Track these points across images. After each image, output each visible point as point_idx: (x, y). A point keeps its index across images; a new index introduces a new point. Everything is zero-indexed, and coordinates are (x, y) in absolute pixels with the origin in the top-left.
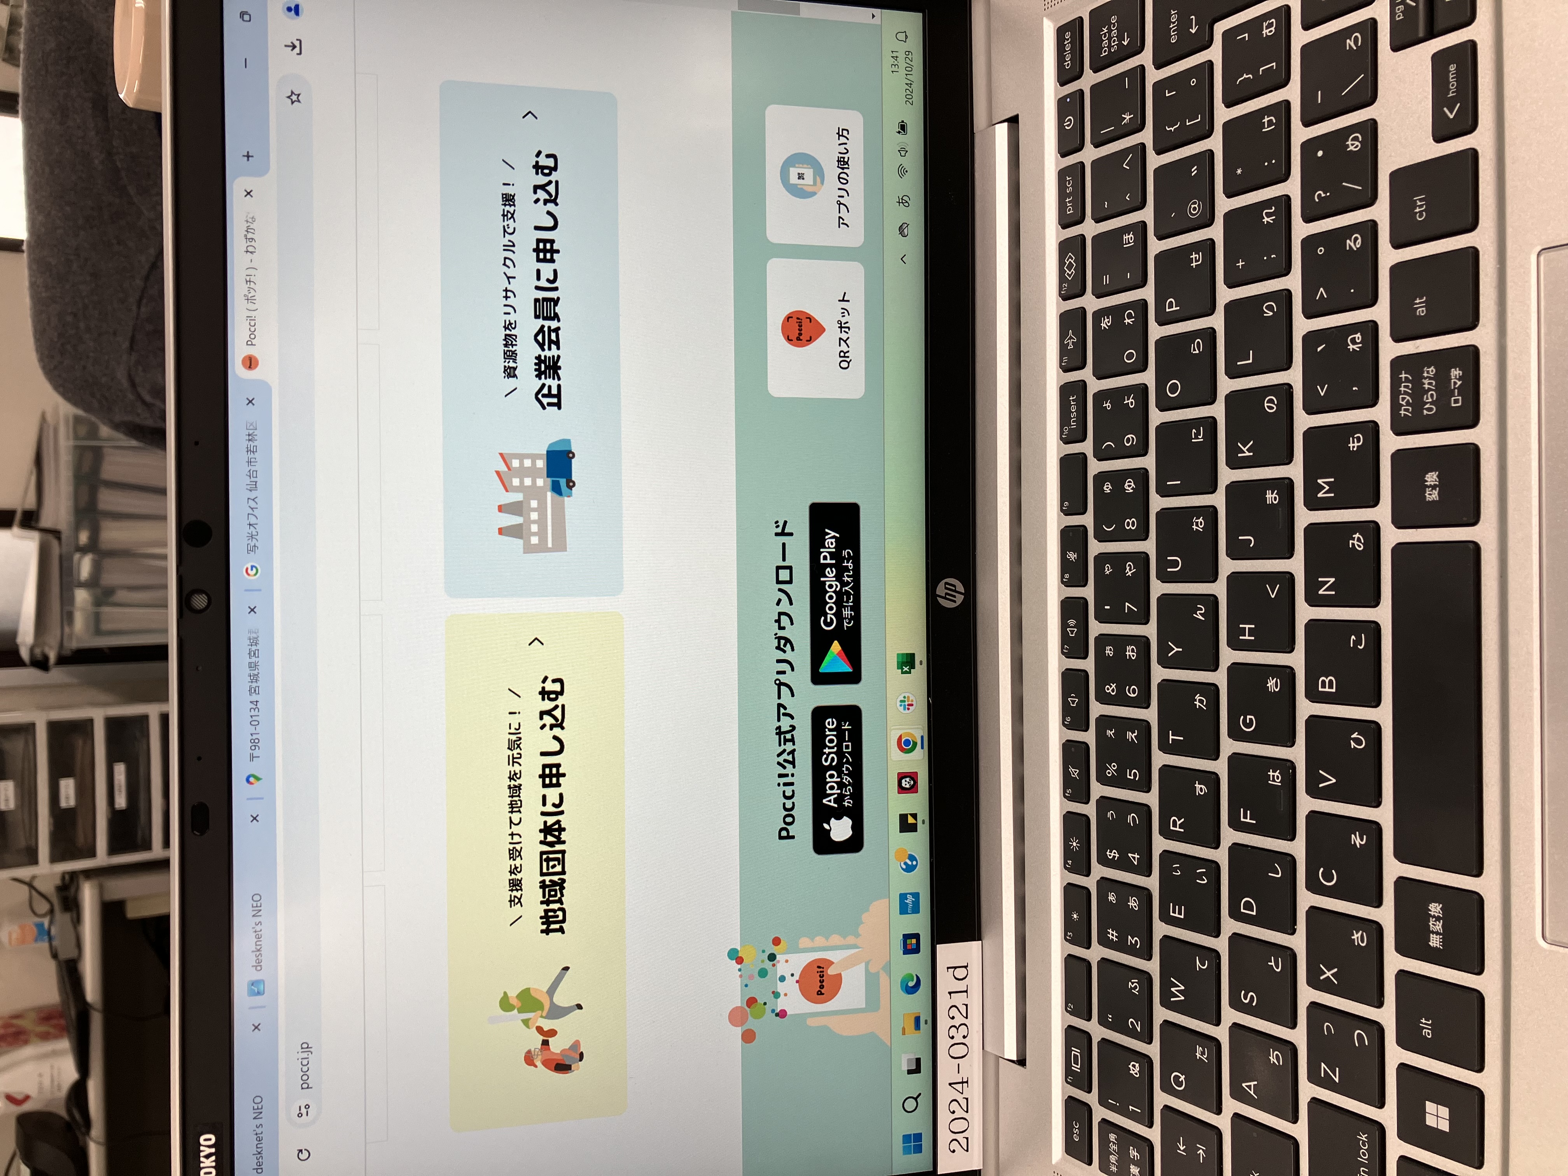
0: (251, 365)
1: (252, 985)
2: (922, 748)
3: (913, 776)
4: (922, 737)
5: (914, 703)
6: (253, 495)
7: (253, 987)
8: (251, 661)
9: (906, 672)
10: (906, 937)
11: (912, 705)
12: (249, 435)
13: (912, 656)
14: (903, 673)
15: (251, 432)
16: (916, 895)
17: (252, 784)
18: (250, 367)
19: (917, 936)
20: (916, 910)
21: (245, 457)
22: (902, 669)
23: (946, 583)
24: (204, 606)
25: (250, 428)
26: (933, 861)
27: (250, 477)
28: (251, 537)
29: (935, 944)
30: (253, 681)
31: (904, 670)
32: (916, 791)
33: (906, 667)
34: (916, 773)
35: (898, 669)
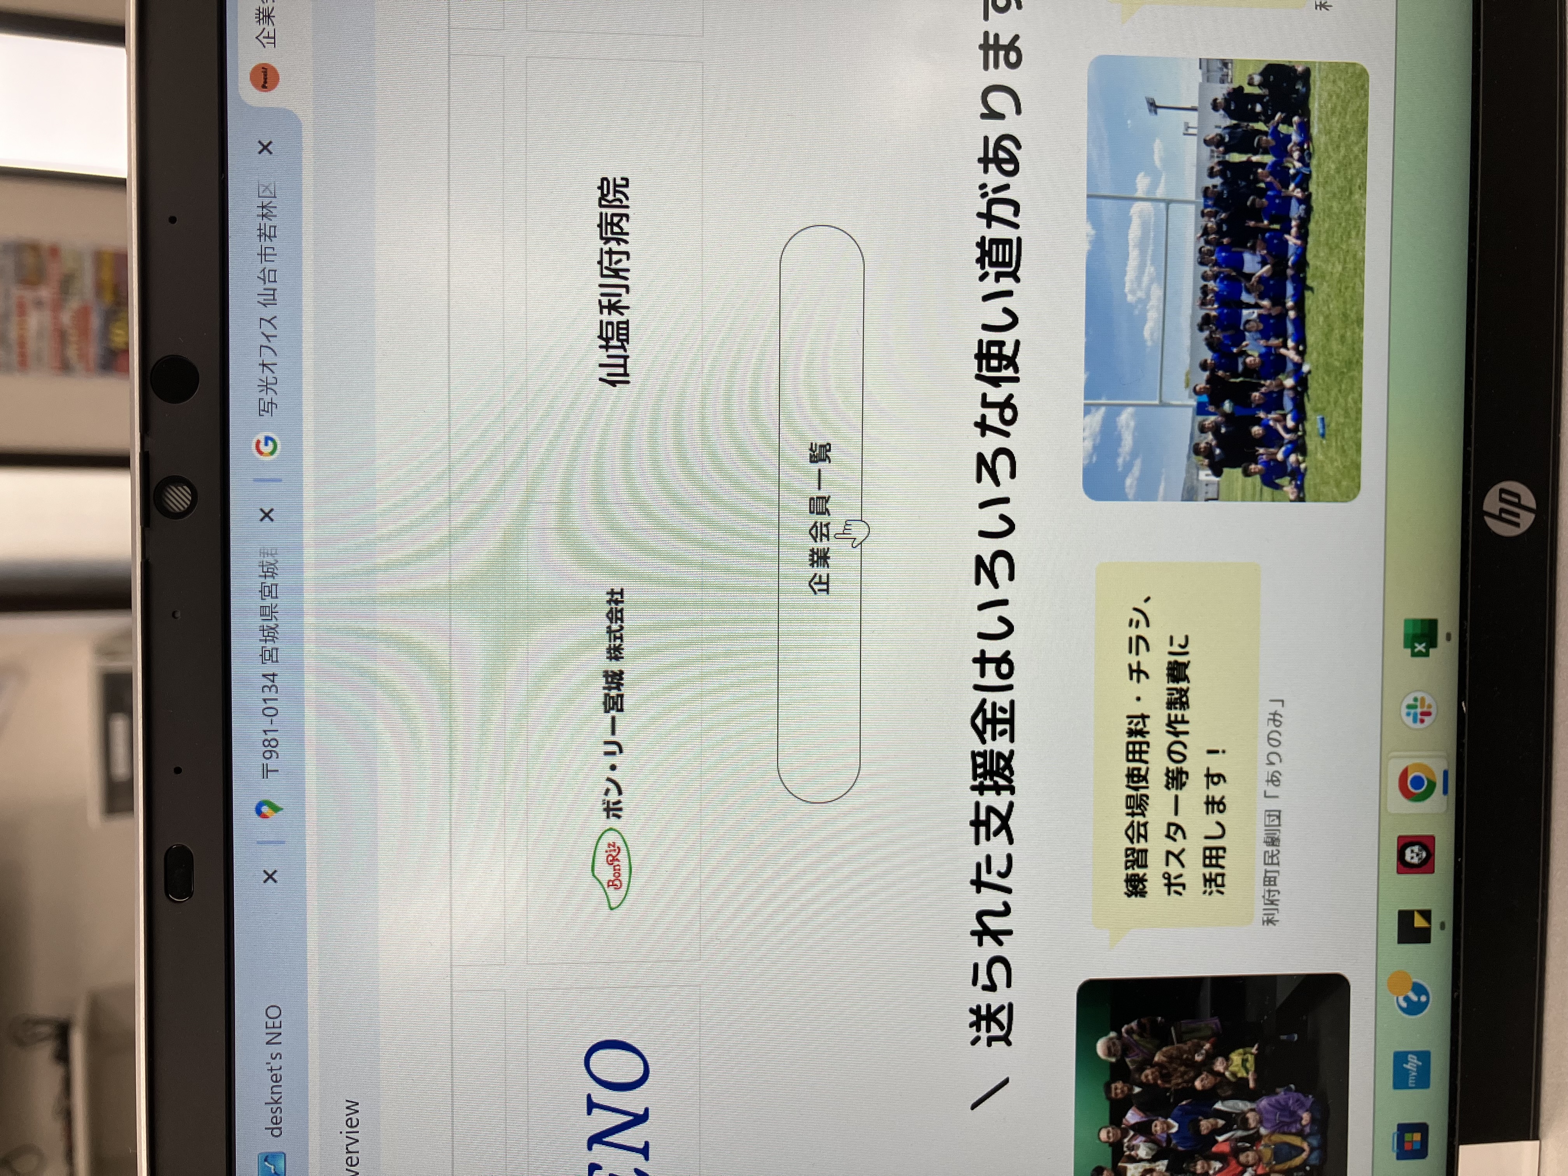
0: (265, 82)
1: (266, 1160)
2: (1445, 792)
3: (1426, 843)
4: (1446, 773)
5: (1433, 710)
6: (267, 313)
7: (266, 1163)
8: (265, 604)
9: (1420, 654)
10: (1404, 1129)
11: (1428, 714)
12: (263, 207)
13: (1433, 624)
14: (1414, 655)
15: (266, 201)
16: (1424, 1057)
17: (265, 816)
18: (264, 87)
19: (1422, 1128)
20: (1423, 1081)
21: (256, 245)
22: (1413, 648)
23: (1502, 491)
24: (186, 506)
25: (264, 194)
26: (1458, 996)
27: (264, 280)
28: (266, 386)
29: (1456, 1143)
30: (268, 638)
31: (1416, 650)
32: (1432, 871)
33: (1420, 644)
34: (1432, 838)
35: (1406, 646)
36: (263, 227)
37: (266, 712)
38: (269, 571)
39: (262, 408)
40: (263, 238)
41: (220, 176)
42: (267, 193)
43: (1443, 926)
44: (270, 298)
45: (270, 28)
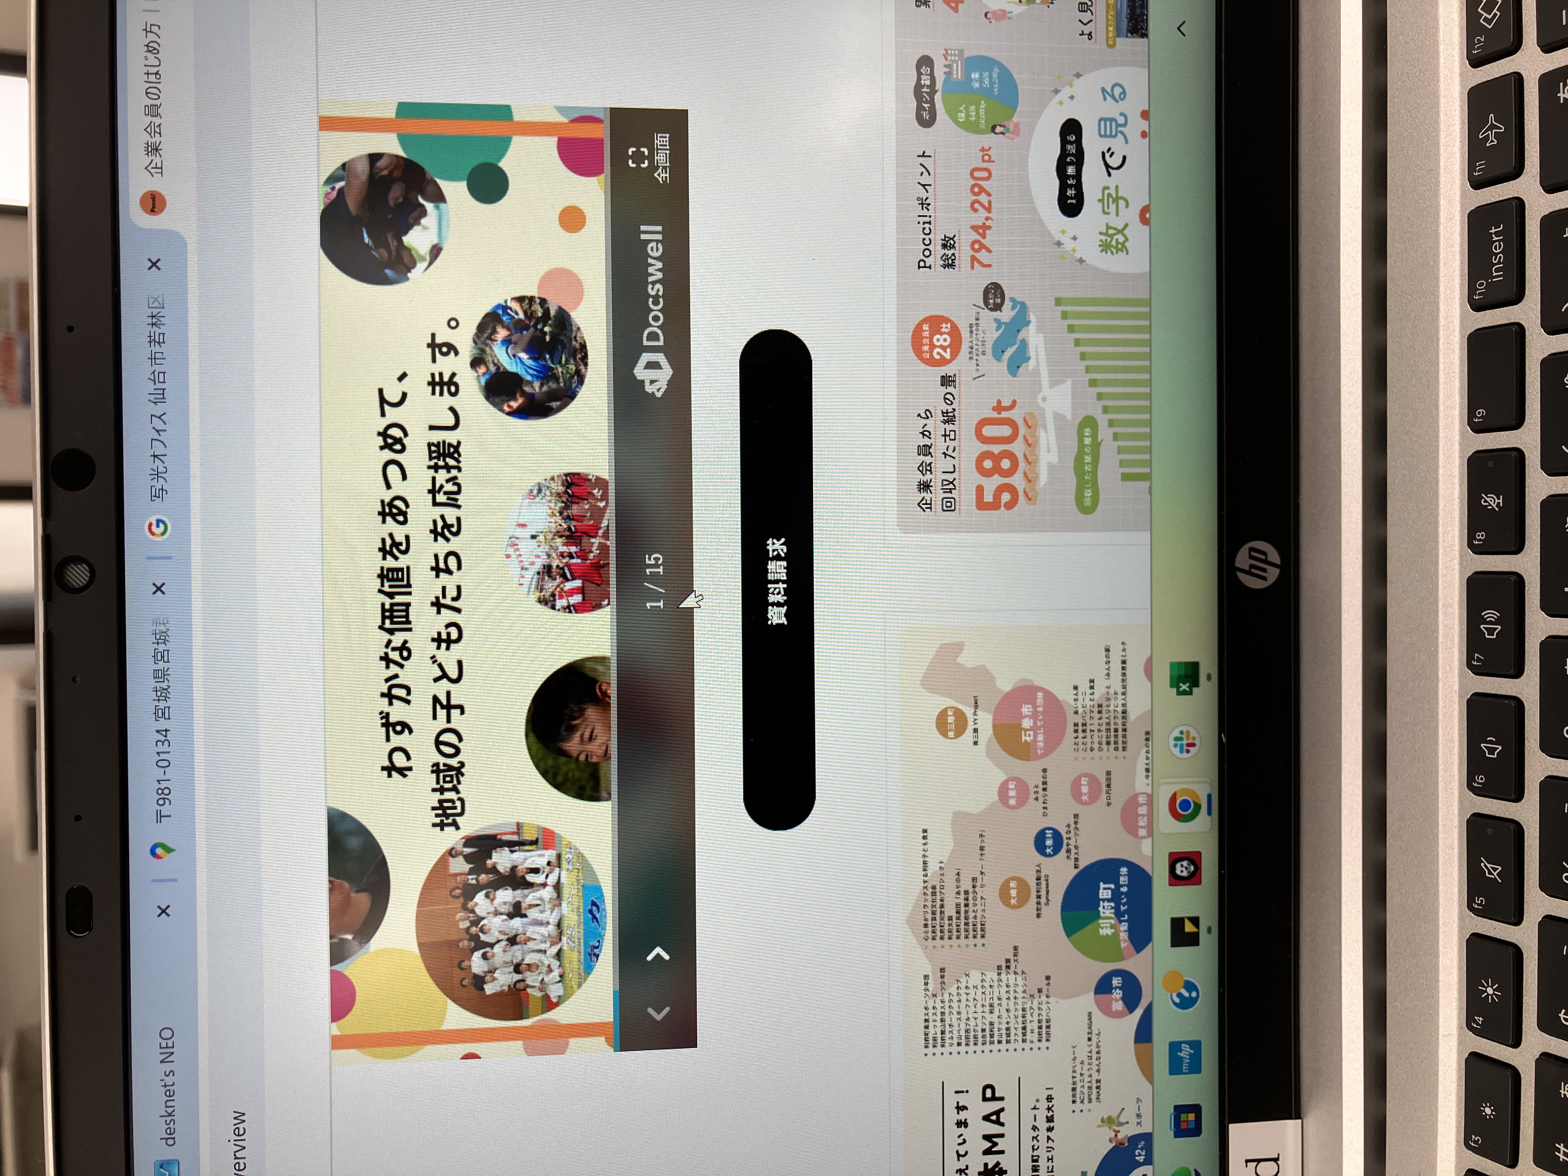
0: (154, 207)
1: (161, 1167)
2: (1209, 813)
3: (1194, 858)
4: (1209, 797)
5: (1197, 742)
6: (158, 410)
7: (161, 1170)
8: (157, 667)
9: (1184, 693)
10: (1179, 1110)
11: (1193, 745)
12: (152, 317)
13: (1195, 666)
14: (1179, 693)
15: (155, 311)
16: (1196, 1045)
17: (159, 857)
18: (153, 210)
19: (1196, 1109)
20: (1195, 1067)
21: (146, 350)
22: (1178, 687)
23: (1252, 549)
24: (85, 582)
25: (153, 306)
26: (1224, 991)
27: (154, 381)
28: (157, 475)
29: (1226, 1122)
30: (160, 698)
31: (1181, 689)
32: (1199, 882)
33: (1184, 684)
34: (1199, 854)
35: (1172, 686)
36: (152, 334)
37: (160, 764)
38: (162, 638)
39: (153, 494)
40: (153, 344)
41: (113, 290)
42: (156, 304)
43: (1209, 930)
44: (160, 397)
45: (157, 160)
